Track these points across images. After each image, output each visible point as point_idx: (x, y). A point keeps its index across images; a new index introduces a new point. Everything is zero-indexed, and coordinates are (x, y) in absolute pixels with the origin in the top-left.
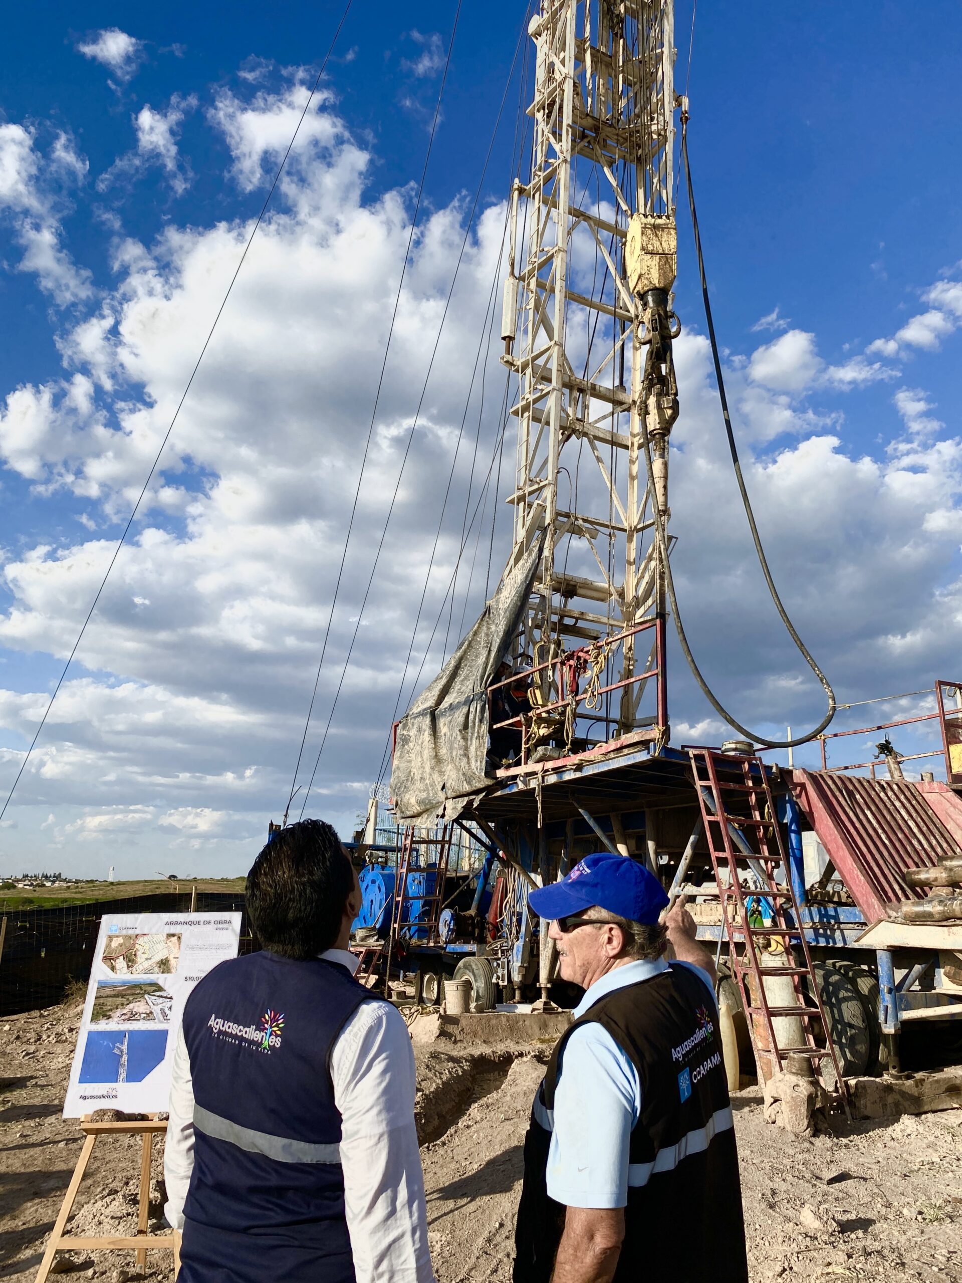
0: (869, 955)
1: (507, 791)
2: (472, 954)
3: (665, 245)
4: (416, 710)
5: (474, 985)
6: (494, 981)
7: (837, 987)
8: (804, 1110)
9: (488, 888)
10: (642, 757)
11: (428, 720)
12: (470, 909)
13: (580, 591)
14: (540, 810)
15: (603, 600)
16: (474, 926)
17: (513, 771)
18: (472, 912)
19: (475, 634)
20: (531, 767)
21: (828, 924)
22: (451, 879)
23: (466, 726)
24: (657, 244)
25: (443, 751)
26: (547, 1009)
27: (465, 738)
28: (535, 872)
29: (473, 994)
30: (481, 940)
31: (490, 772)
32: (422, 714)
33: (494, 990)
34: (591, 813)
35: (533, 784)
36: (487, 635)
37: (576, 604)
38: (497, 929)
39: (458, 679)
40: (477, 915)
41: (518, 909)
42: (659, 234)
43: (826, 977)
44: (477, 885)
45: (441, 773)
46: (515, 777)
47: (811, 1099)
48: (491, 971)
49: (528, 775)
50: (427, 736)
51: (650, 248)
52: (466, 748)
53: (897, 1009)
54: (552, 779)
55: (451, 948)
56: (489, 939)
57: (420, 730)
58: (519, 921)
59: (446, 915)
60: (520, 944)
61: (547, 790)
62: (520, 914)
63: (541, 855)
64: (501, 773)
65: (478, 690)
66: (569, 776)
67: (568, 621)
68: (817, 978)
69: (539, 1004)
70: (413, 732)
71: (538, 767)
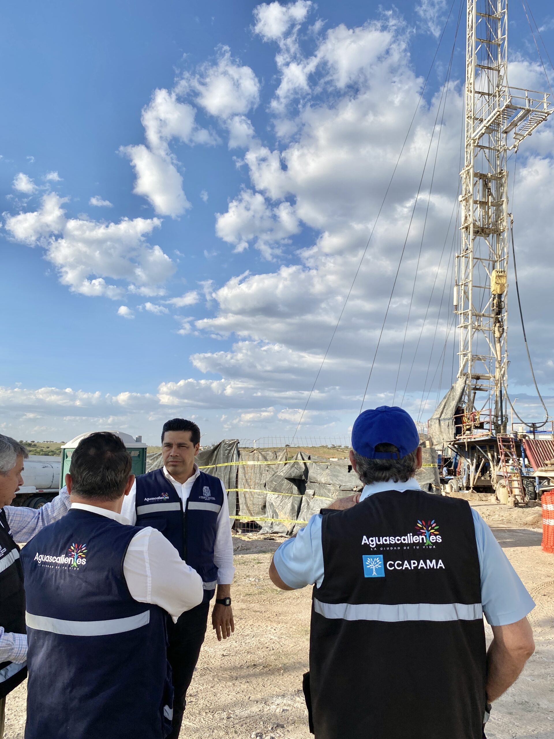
0: (534, 478)
1: (459, 442)
2: (453, 479)
3: (502, 281)
4: (434, 417)
5: (453, 487)
6: (459, 485)
7: (529, 484)
8: (513, 503)
9: (457, 461)
10: (487, 438)
11: (438, 421)
12: (451, 467)
13: (481, 377)
14: (466, 446)
15: (488, 379)
16: (453, 472)
17: (460, 437)
18: (452, 468)
19: (449, 395)
20: (464, 437)
21: (528, 472)
22: (445, 459)
23: (449, 426)
24: (500, 281)
25: (442, 430)
26: (472, 492)
27: (448, 429)
28: (468, 458)
29: (453, 489)
30: (455, 475)
31: (455, 438)
32: (436, 419)
33: (459, 488)
34: (480, 447)
35: (465, 441)
36: (453, 396)
37: (480, 382)
38: (459, 473)
39: (445, 409)
40: (454, 469)
41: (464, 468)
42: (501, 278)
43: (527, 482)
44: (453, 460)
45: (442, 436)
46: (461, 439)
47: (514, 501)
48: (458, 483)
49: (464, 438)
50: (437, 425)
51: (498, 282)
52: (449, 431)
53: (539, 488)
54: (469, 440)
55: (447, 477)
56: (457, 475)
57: (435, 423)
58: (465, 471)
59: (445, 469)
60: (465, 477)
61: (468, 442)
62: (465, 469)
63: (470, 454)
64: (457, 438)
65: (451, 416)
66: (473, 440)
67: (477, 387)
68: (525, 482)
69: (470, 491)
70: (433, 423)
71: (466, 437)
